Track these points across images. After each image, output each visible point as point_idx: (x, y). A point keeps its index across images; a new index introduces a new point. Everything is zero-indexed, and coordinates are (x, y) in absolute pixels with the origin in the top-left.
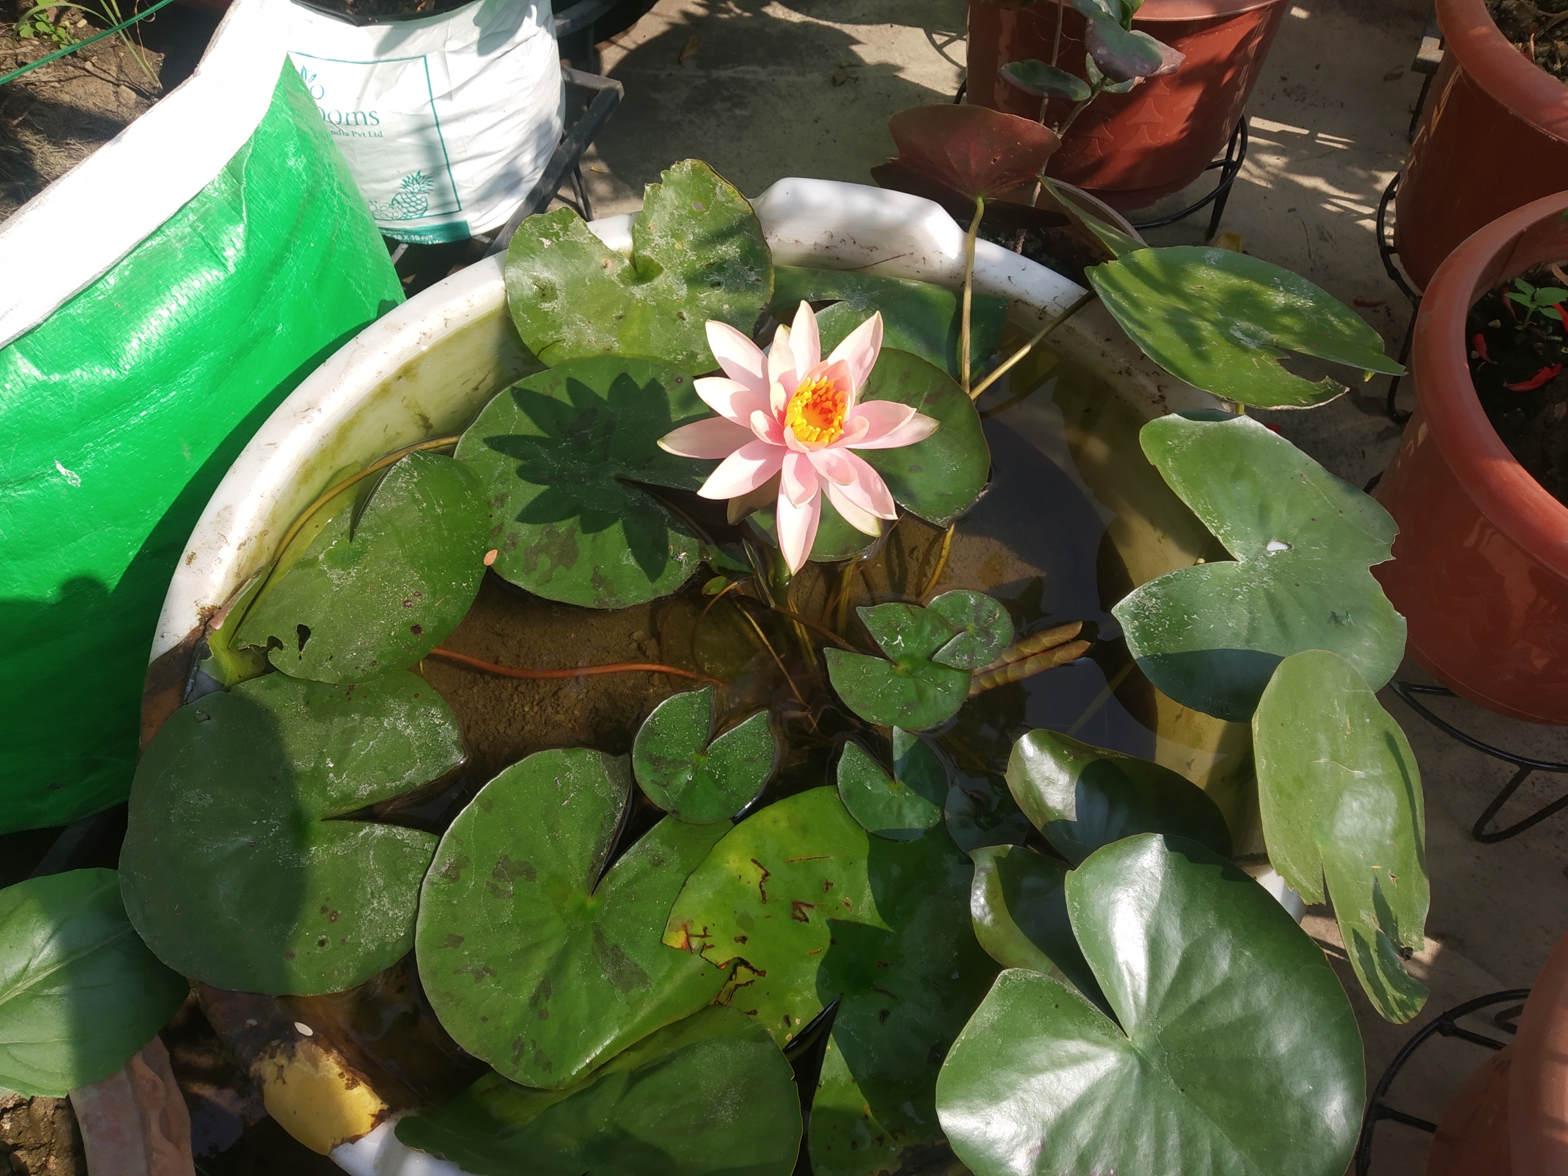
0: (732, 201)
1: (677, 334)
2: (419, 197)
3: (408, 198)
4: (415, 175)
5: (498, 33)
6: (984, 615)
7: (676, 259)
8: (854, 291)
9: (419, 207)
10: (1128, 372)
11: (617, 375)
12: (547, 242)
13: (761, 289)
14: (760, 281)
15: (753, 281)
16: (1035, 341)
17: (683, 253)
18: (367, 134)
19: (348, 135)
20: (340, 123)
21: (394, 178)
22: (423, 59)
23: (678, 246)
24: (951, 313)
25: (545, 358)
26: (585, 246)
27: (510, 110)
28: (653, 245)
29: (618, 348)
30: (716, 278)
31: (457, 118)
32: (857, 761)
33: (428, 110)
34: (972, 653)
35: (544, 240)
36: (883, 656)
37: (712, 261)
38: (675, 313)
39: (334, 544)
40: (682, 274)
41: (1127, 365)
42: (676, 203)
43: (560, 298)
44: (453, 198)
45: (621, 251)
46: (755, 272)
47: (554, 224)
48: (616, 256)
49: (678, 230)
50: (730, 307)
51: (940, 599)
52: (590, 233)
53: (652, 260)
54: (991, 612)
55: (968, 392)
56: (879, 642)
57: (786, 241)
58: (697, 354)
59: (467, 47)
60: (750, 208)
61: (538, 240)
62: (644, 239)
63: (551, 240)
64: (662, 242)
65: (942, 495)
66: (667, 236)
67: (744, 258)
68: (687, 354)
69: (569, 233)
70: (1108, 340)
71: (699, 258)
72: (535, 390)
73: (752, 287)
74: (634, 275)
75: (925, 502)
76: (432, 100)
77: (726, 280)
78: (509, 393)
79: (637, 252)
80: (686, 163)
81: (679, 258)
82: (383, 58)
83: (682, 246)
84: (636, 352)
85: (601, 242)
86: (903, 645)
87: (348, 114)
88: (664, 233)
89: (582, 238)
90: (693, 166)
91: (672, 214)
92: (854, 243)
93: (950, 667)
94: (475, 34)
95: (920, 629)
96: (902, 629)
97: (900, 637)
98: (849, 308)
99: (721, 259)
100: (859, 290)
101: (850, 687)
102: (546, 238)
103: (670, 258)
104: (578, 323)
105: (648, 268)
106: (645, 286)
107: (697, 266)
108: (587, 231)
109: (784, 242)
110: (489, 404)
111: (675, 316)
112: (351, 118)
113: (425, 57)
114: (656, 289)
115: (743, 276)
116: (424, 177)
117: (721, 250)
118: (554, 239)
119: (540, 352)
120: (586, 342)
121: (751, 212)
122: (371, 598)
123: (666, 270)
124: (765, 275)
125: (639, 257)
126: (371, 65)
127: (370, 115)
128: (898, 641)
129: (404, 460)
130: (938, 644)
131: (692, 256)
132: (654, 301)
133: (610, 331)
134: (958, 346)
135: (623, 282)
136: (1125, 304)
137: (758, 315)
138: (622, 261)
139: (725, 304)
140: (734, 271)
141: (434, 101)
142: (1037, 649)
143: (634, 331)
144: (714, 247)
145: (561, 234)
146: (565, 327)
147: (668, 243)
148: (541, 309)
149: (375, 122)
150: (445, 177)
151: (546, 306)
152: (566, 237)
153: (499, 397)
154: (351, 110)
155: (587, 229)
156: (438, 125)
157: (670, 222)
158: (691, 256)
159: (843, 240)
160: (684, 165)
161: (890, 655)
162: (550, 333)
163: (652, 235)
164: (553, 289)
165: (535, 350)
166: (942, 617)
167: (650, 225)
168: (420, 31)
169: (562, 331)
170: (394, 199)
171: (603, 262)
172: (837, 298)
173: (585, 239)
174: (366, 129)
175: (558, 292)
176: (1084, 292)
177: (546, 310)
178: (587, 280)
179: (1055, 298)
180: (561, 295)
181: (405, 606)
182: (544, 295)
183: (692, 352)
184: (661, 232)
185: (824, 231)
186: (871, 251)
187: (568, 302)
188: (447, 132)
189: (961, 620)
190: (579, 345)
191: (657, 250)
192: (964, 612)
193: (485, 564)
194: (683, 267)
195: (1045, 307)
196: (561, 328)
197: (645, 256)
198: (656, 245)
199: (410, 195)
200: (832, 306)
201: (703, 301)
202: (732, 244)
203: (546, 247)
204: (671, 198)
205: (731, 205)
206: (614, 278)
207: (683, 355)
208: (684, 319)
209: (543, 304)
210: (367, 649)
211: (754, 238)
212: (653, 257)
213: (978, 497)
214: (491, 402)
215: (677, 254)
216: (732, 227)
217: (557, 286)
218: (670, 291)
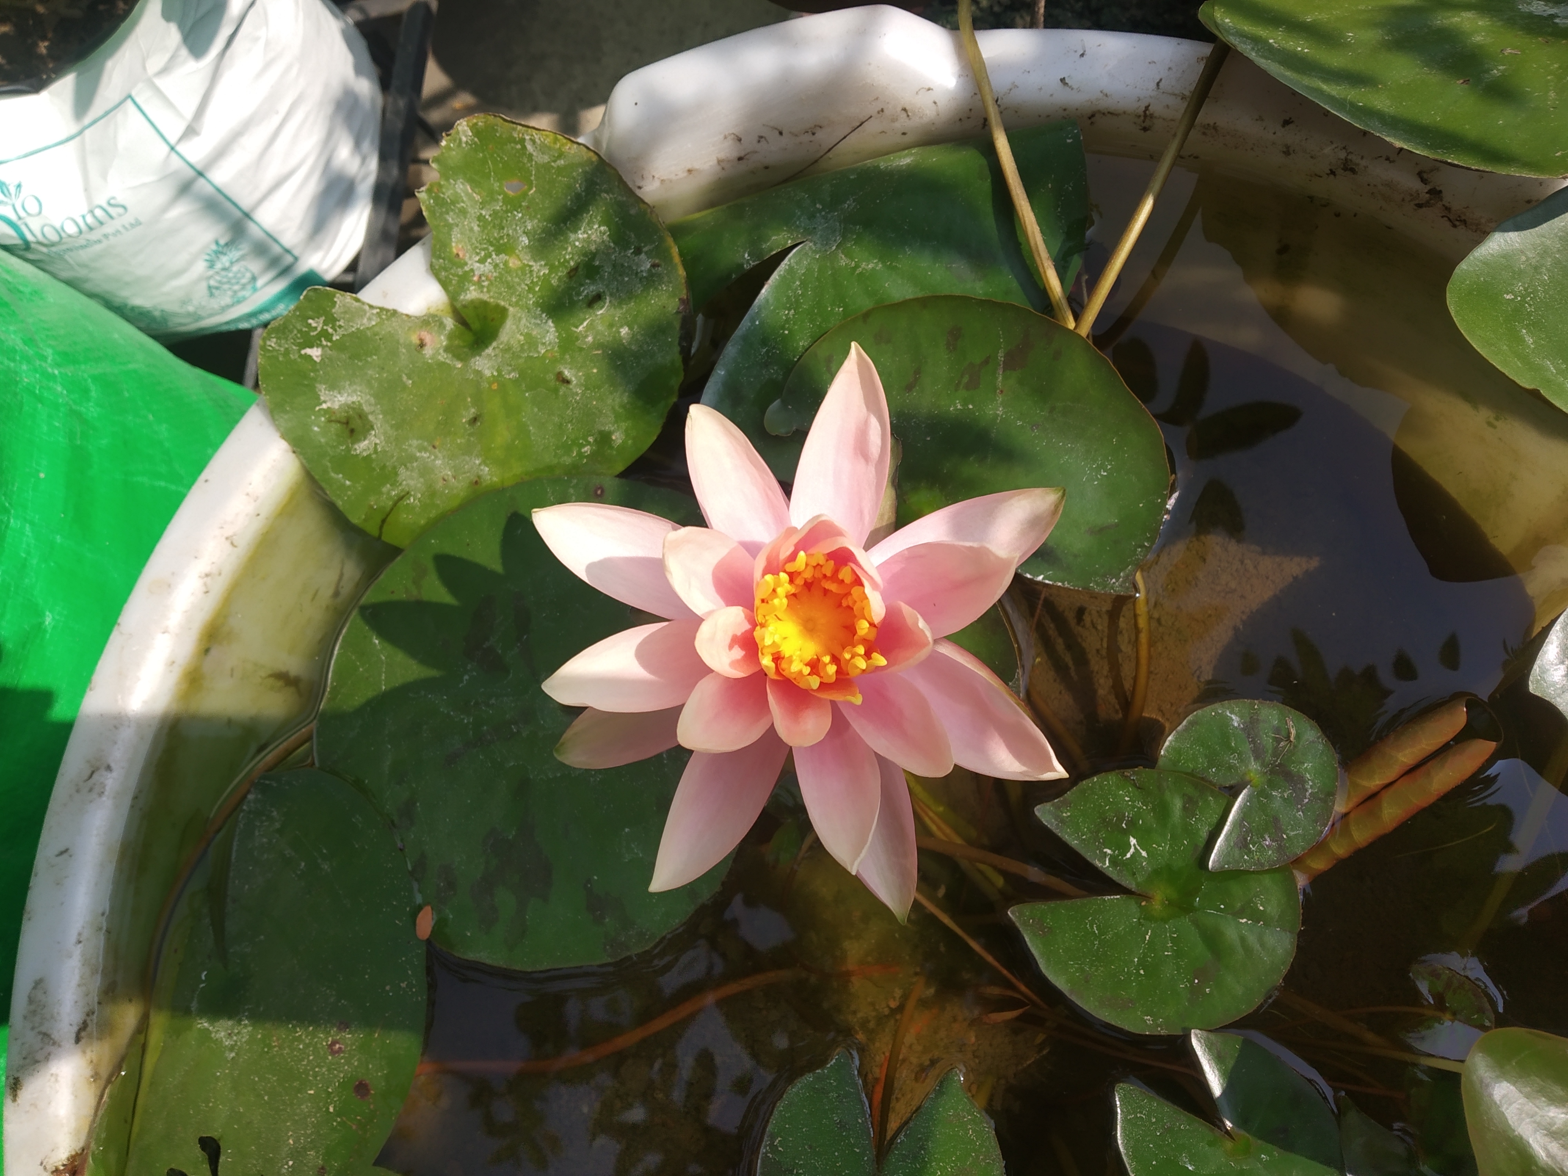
0: (561, 155)
1: (569, 412)
2: (235, 268)
3: (223, 277)
4: (214, 247)
5: (202, 18)
6: (1267, 740)
7: (519, 284)
8: (812, 216)
9: (244, 281)
10: (1349, 168)
11: (502, 522)
12: (315, 353)
13: (666, 279)
14: (658, 266)
15: (649, 271)
16: (1157, 184)
17: (525, 270)
18: (121, 229)
19: (100, 241)
20: (81, 232)
21: (191, 263)
22: (129, 101)
23: (513, 263)
24: (986, 185)
25: (389, 537)
26: (376, 329)
27: (283, 108)
28: (475, 279)
29: (490, 475)
30: (590, 289)
31: (220, 153)
32: (1149, 1116)
33: (176, 163)
34: (1274, 826)
35: (308, 351)
36: (1114, 887)
37: (572, 263)
38: (551, 377)
39: (203, 978)
40: (536, 304)
41: (1343, 155)
42: (477, 197)
43: (378, 425)
44: (277, 249)
45: (432, 311)
46: (646, 253)
47: (310, 321)
48: (429, 321)
49: (502, 238)
50: (631, 328)
51: (1176, 739)
52: (371, 307)
53: (485, 304)
54: (1277, 730)
55: (1071, 325)
56: (1098, 864)
57: (673, 177)
58: (610, 433)
59: (173, 58)
60: (592, 154)
61: (301, 356)
62: (458, 276)
63: (319, 345)
64: (487, 267)
65: (1099, 531)
66: (490, 256)
67: (620, 238)
68: (595, 440)
69: (341, 323)
70: (1286, 123)
71: (552, 268)
72: (395, 597)
73: (651, 280)
74: (469, 337)
75: (1076, 556)
76: (172, 148)
77: (607, 286)
78: (360, 622)
79: (456, 300)
80: (460, 128)
81: (523, 280)
82: (87, 120)
83: (520, 260)
84: (517, 469)
85: (395, 312)
86: (1144, 854)
87: (84, 217)
88: (483, 253)
89: (365, 321)
90: (473, 128)
91: (480, 218)
92: (781, 133)
93: (1247, 872)
94: (173, 34)
95: (1162, 811)
96: (1132, 823)
97: (1133, 841)
98: (815, 252)
99: (585, 255)
100: (820, 211)
101: (1082, 970)
102: (311, 347)
103: (510, 287)
104: (418, 454)
105: (485, 318)
106: (489, 351)
107: (554, 282)
108: (367, 308)
109: (671, 181)
110: (336, 652)
111: (553, 383)
112: (90, 220)
113: (130, 96)
114: (508, 349)
115: (630, 267)
116: (227, 244)
117: (578, 240)
118: (324, 343)
119: (381, 527)
120: (441, 483)
121: (595, 158)
122: (282, 1054)
123: (511, 309)
124: (662, 253)
125: (465, 306)
126: (78, 139)
127: (109, 204)
128: (1132, 850)
129: (250, 797)
130: (1204, 833)
131: (540, 269)
132: (513, 370)
133: (467, 450)
134: (1021, 239)
135: (459, 357)
136: (1301, 47)
137: (677, 325)
138: (442, 325)
139: (622, 327)
140: (614, 266)
141: (179, 148)
142: (1391, 774)
143: (502, 434)
144: (566, 240)
145: (330, 331)
146: (402, 470)
147: (496, 266)
148: (357, 455)
149: (121, 210)
150: (253, 230)
151: (363, 447)
152: (341, 332)
153: (347, 633)
154: (85, 210)
155: (363, 303)
156: (200, 174)
157: (483, 231)
158: (539, 271)
159: (761, 137)
160: (458, 133)
161: (1127, 882)
162: (384, 490)
163: (466, 264)
164: (362, 416)
165: (372, 529)
166: (1192, 774)
167: (455, 251)
168: (109, 64)
169: (399, 479)
170: (210, 288)
171: (415, 340)
172: (790, 243)
173: (370, 319)
174: (117, 224)
175: (371, 418)
176: (1205, 49)
177: (365, 454)
178: (405, 378)
179: (1158, 84)
180: (377, 419)
181: (333, 1053)
182: (352, 431)
183: (601, 433)
184: (478, 254)
185: (722, 137)
186: (814, 134)
187: (392, 426)
188: (221, 176)
189: (1230, 767)
190: (431, 493)
191: (486, 283)
192: (1229, 747)
193: (421, 938)
194: (534, 293)
195: (1147, 108)
196: (396, 474)
197: (472, 301)
198: (480, 277)
199: (224, 273)
200: (786, 261)
201: (587, 336)
202: (590, 223)
203: (318, 360)
204: (467, 194)
205: (562, 162)
206: (443, 357)
207: (589, 443)
208: (567, 382)
209: (356, 446)
210: (305, 1149)
211: (620, 198)
212: (485, 297)
213: (1168, 512)
214: (337, 648)
215: (517, 275)
216: (578, 196)
217: (366, 408)
218: (531, 342)
